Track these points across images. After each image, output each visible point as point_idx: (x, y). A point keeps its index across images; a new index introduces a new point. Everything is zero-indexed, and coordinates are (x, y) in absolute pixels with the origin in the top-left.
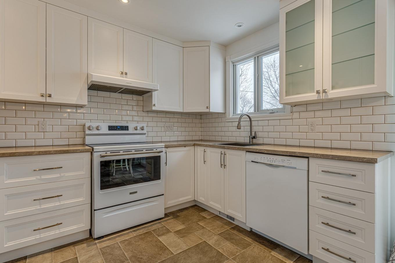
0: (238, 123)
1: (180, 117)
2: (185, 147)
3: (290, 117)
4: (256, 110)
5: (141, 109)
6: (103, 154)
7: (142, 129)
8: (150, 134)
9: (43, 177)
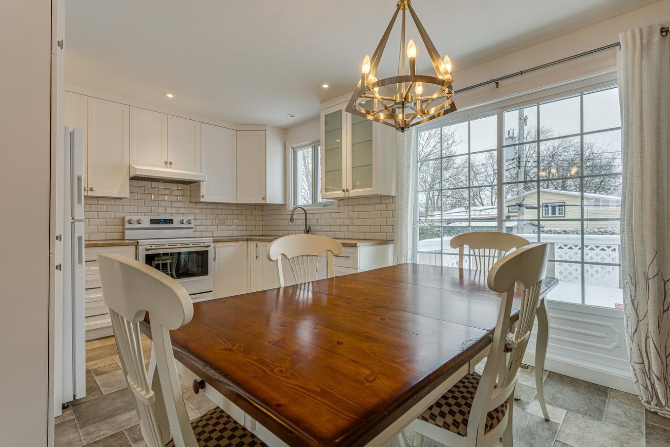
0: (290, 216)
1: (236, 208)
2: (237, 241)
3: (337, 211)
4: (314, 203)
5: (188, 199)
6: (149, 247)
7: (189, 222)
8: (199, 228)
9: (91, 268)
